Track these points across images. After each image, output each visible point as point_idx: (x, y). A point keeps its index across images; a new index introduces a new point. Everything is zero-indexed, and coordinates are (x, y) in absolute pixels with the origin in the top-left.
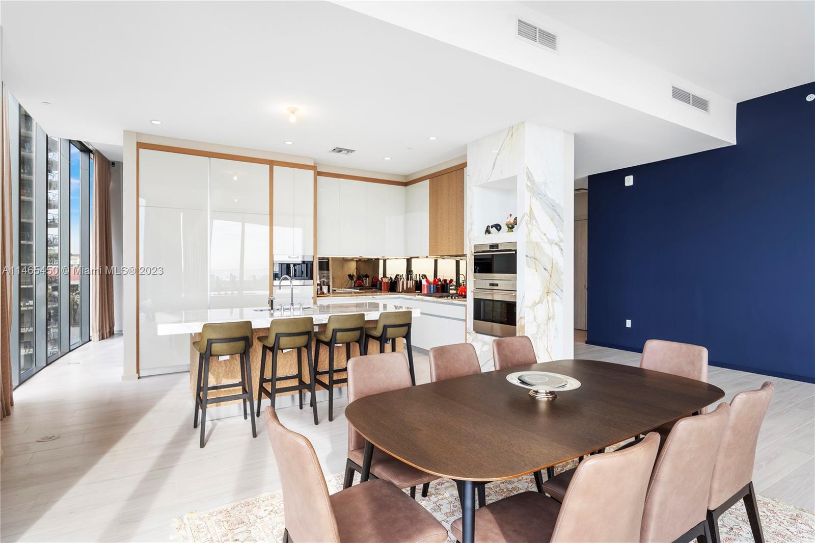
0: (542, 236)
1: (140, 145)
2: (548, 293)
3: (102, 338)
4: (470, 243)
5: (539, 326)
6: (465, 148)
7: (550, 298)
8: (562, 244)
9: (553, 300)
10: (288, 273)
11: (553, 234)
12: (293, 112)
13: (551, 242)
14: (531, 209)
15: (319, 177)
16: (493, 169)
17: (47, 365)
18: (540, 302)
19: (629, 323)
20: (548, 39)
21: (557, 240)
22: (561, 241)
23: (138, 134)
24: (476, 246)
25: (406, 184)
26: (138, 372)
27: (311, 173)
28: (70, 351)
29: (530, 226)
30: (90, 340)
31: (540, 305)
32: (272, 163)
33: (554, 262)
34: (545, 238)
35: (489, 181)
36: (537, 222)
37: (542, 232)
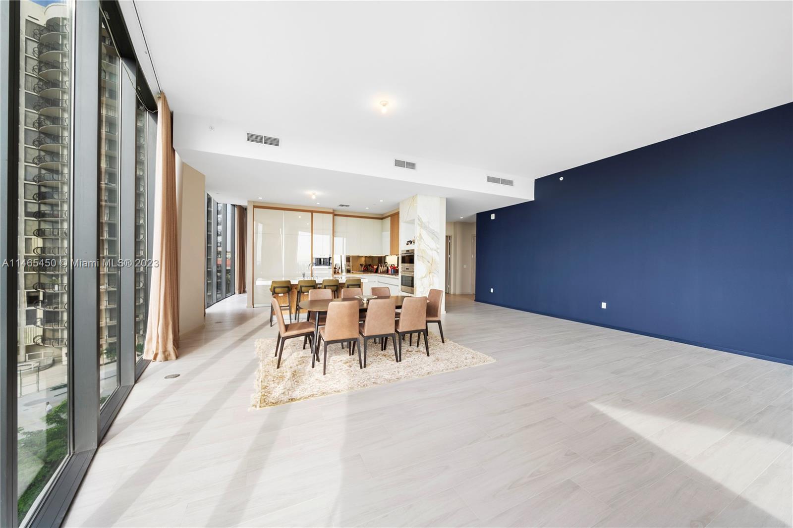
0: (427, 246)
1: (255, 207)
2: (430, 273)
5: (424, 288)
7: (431, 276)
8: (439, 251)
9: (433, 276)
10: (320, 263)
11: (433, 245)
13: (432, 249)
14: (420, 234)
15: (335, 217)
16: (408, 214)
17: (217, 302)
18: (425, 277)
19: (492, 290)
20: (411, 166)
21: (436, 248)
22: (438, 249)
23: (254, 202)
24: (403, 251)
25: (382, 219)
26: (253, 305)
28: (226, 297)
29: (419, 242)
30: (235, 294)
31: (425, 278)
32: (312, 212)
33: (434, 259)
34: (428, 247)
35: (407, 220)
36: (423, 240)
37: (426, 245)
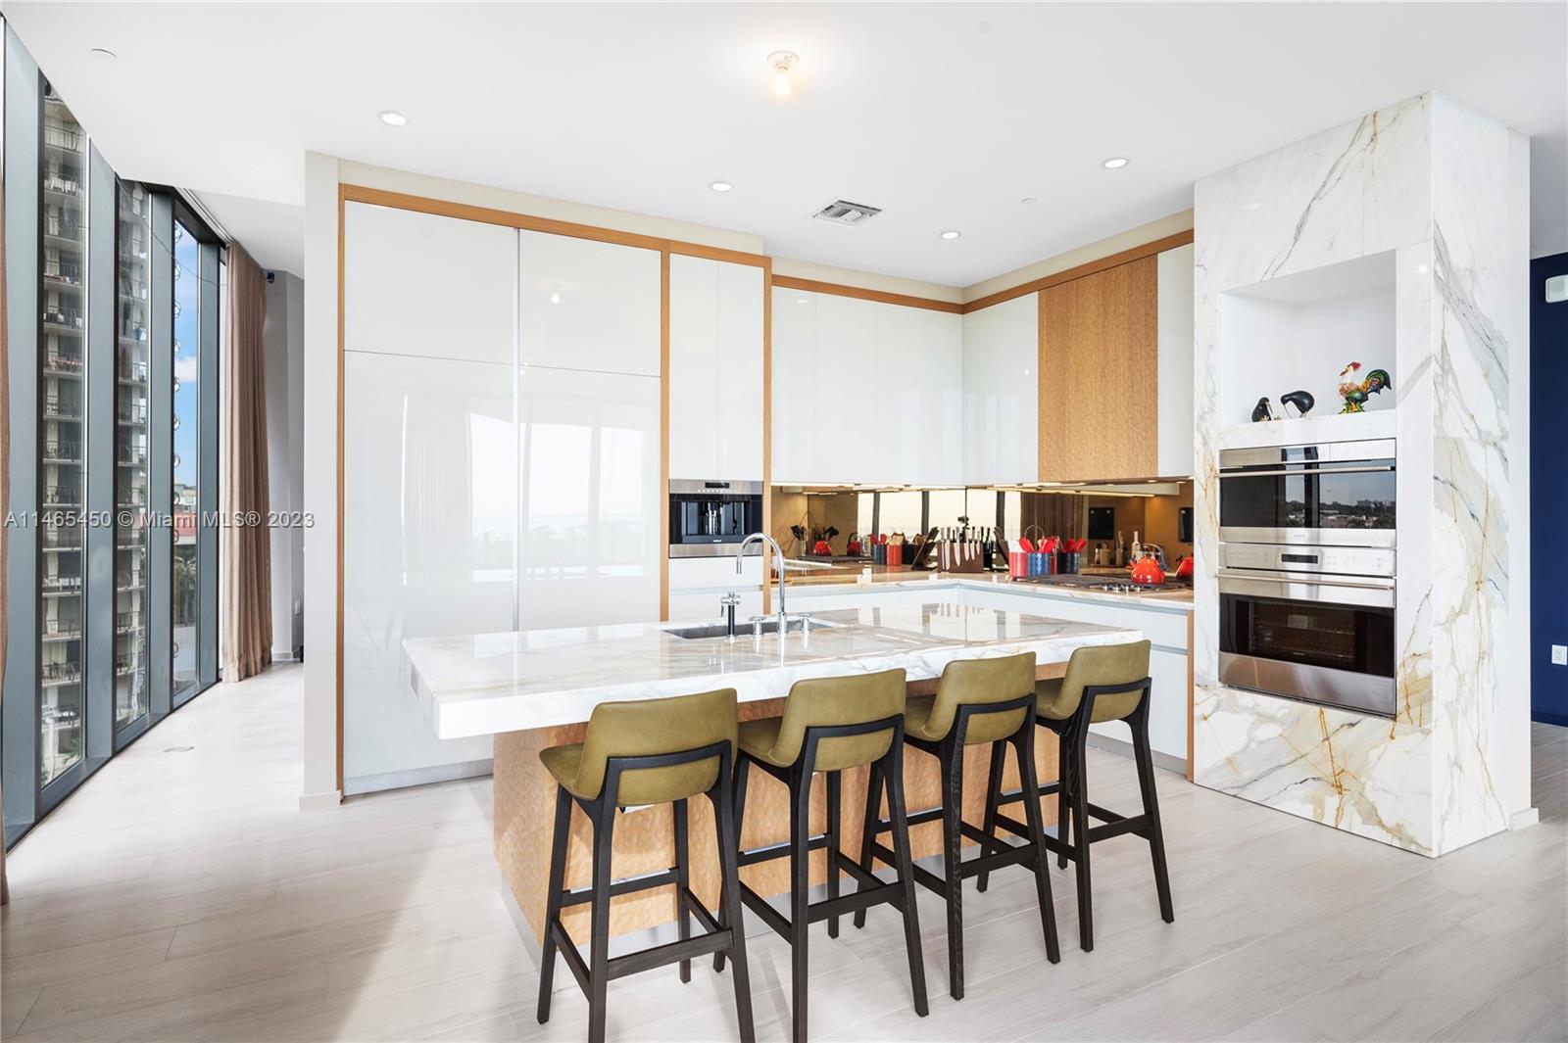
0: (1466, 419)
1: (349, 193)
2: (1479, 583)
3: (246, 674)
4: (1205, 444)
5: (1461, 678)
6: (1189, 192)
7: (1482, 599)
8: (1505, 445)
9: (1490, 603)
11: (1488, 420)
12: (782, 67)
13: (1485, 440)
14: (1444, 345)
16: (1296, 240)
18: (1464, 608)
19: (1560, 654)
21: (1497, 432)
22: (1505, 437)
23: (342, 163)
24: (1224, 453)
25: (964, 309)
26: (340, 786)
27: (758, 273)
28: (173, 710)
29: (1442, 391)
30: (218, 680)
31: (1463, 616)
32: (666, 247)
33: (1491, 494)
34: (1472, 428)
35: (1275, 276)
36: (1455, 380)
37: (1466, 410)
